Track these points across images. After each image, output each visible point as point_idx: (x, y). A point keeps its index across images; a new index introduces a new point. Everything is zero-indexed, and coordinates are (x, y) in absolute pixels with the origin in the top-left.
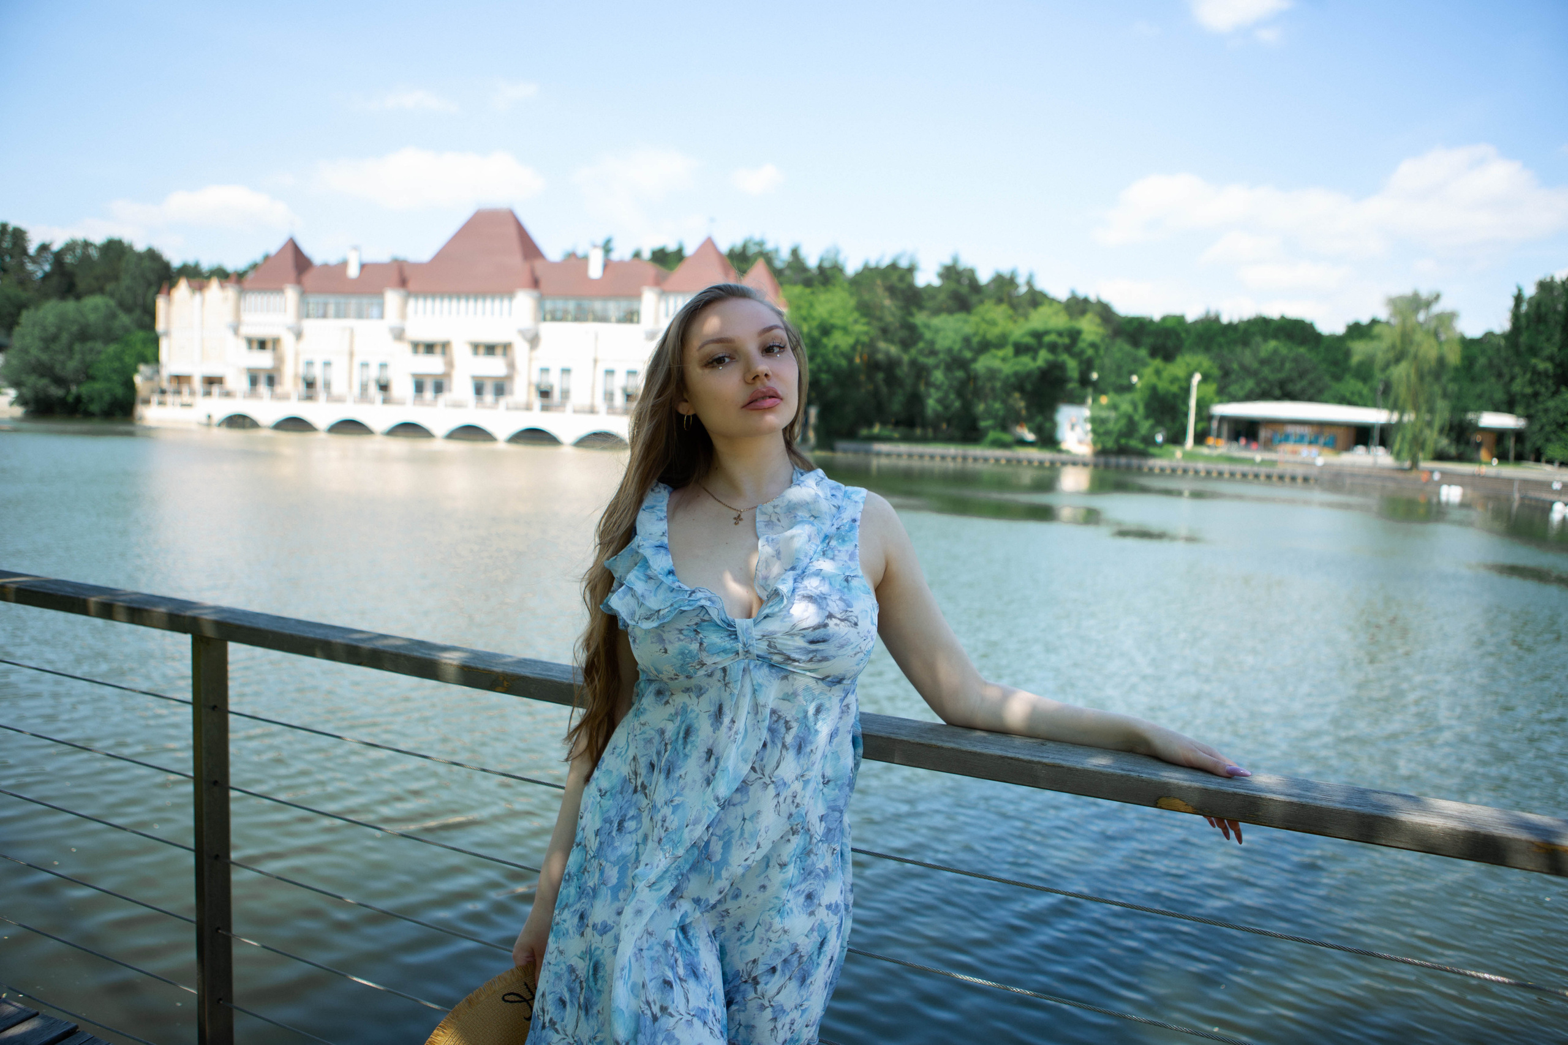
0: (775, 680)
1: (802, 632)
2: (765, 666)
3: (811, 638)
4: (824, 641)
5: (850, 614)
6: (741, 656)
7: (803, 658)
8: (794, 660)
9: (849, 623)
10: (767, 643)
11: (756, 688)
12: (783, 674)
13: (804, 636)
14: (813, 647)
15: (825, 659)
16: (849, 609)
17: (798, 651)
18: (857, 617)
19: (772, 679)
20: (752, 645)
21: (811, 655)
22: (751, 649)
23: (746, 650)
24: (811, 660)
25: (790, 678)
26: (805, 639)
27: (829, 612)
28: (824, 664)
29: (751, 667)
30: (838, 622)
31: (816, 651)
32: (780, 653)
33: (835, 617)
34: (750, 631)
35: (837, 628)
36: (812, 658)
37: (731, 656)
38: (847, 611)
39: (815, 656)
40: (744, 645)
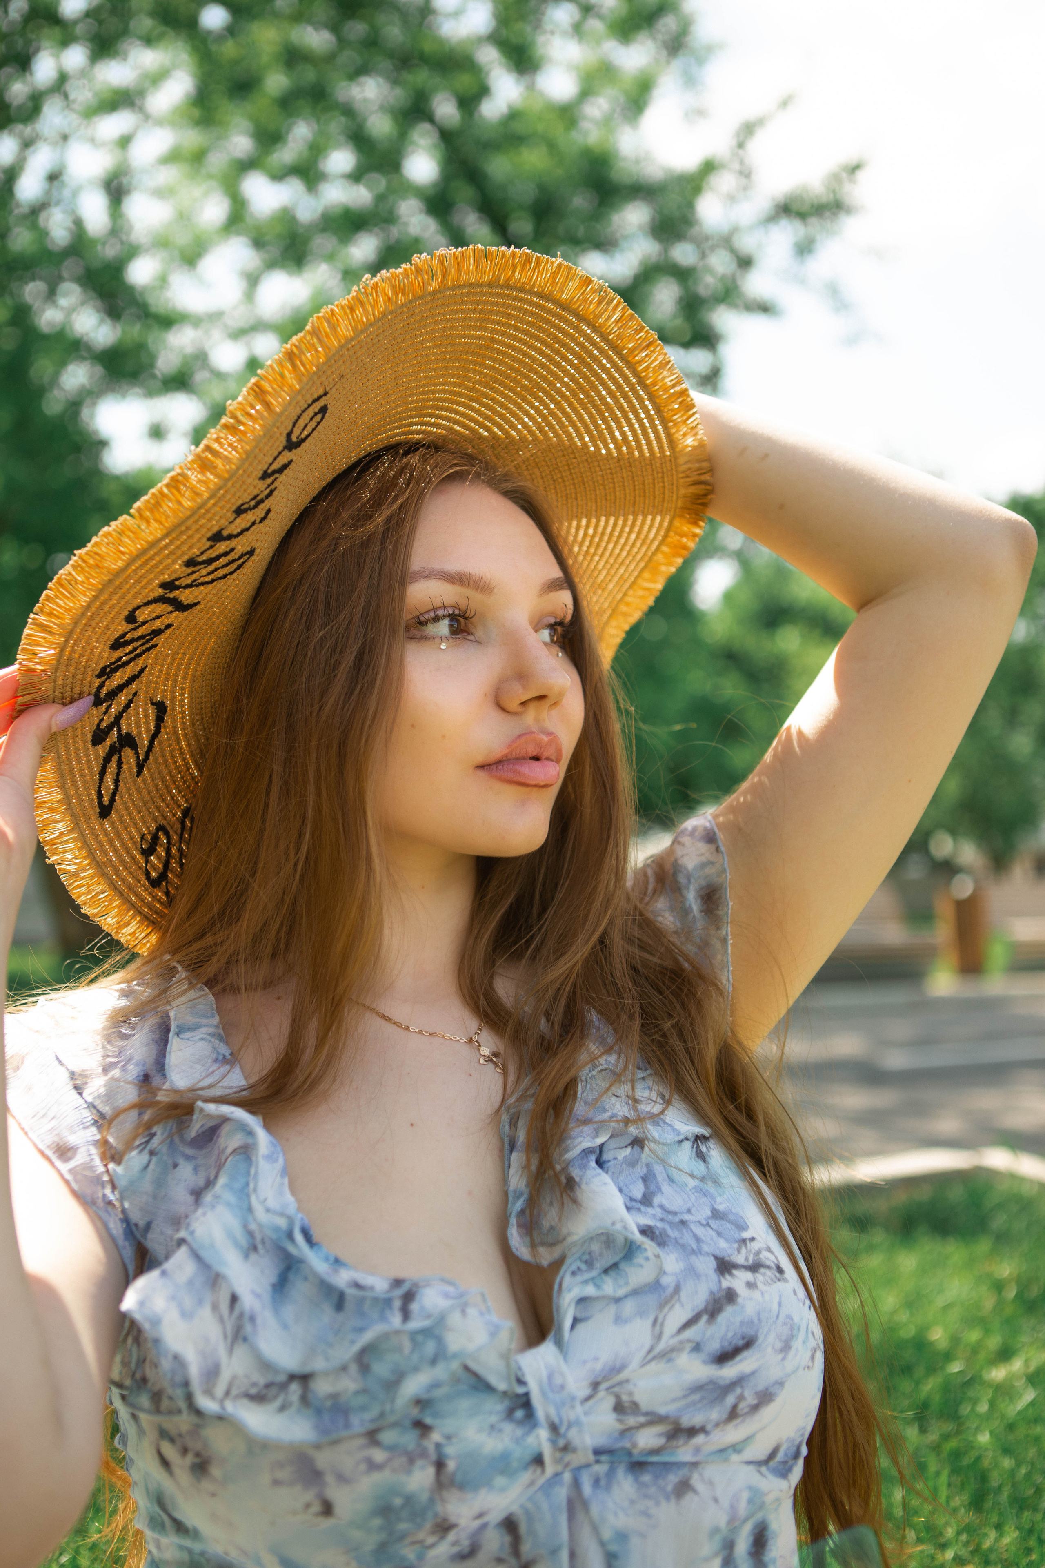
0: (658, 1504)
1: (689, 1333)
2: (621, 1472)
3: (715, 1346)
4: (748, 1343)
5: (755, 1246)
6: (550, 1469)
7: (715, 1414)
8: (692, 1432)
9: (768, 1272)
10: (610, 1401)
11: (613, 1548)
12: (673, 1479)
13: (697, 1348)
14: (729, 1371)
15: (765, 1397)
16: (746, 1235)
17: (696, 1397)
18: (769, 1250)
19: (650, 1503)
20: (577, 1423)
21: (730, 1400)
22: (573, 1434)
23: (561, 1443)
24: (733, 1414)
25: (696, 1481)
26: (703, 1356)
27: (716, 1258)
28: (767, 1412)
29: (587, 1489)
30: (748, 1276)
31: (739, 1382)
32: (654, 1419)
33: (736, 1266)
34: (558, 1381)
35: (756, 1294)
36: (735, 1407)
37: (526, 1477)
38: (744, 1241)
39: (741, 1398)
40: (554, 1428)
